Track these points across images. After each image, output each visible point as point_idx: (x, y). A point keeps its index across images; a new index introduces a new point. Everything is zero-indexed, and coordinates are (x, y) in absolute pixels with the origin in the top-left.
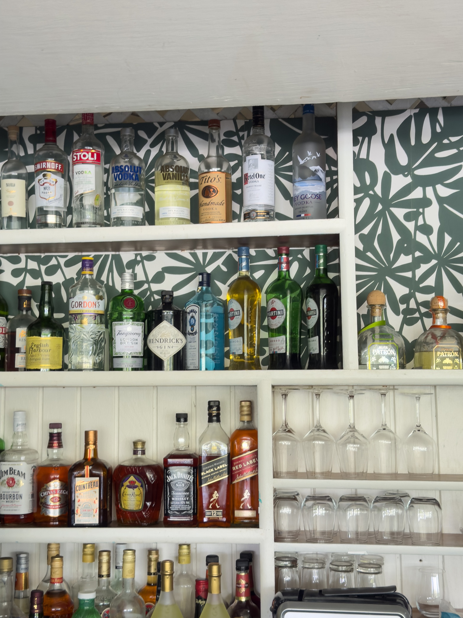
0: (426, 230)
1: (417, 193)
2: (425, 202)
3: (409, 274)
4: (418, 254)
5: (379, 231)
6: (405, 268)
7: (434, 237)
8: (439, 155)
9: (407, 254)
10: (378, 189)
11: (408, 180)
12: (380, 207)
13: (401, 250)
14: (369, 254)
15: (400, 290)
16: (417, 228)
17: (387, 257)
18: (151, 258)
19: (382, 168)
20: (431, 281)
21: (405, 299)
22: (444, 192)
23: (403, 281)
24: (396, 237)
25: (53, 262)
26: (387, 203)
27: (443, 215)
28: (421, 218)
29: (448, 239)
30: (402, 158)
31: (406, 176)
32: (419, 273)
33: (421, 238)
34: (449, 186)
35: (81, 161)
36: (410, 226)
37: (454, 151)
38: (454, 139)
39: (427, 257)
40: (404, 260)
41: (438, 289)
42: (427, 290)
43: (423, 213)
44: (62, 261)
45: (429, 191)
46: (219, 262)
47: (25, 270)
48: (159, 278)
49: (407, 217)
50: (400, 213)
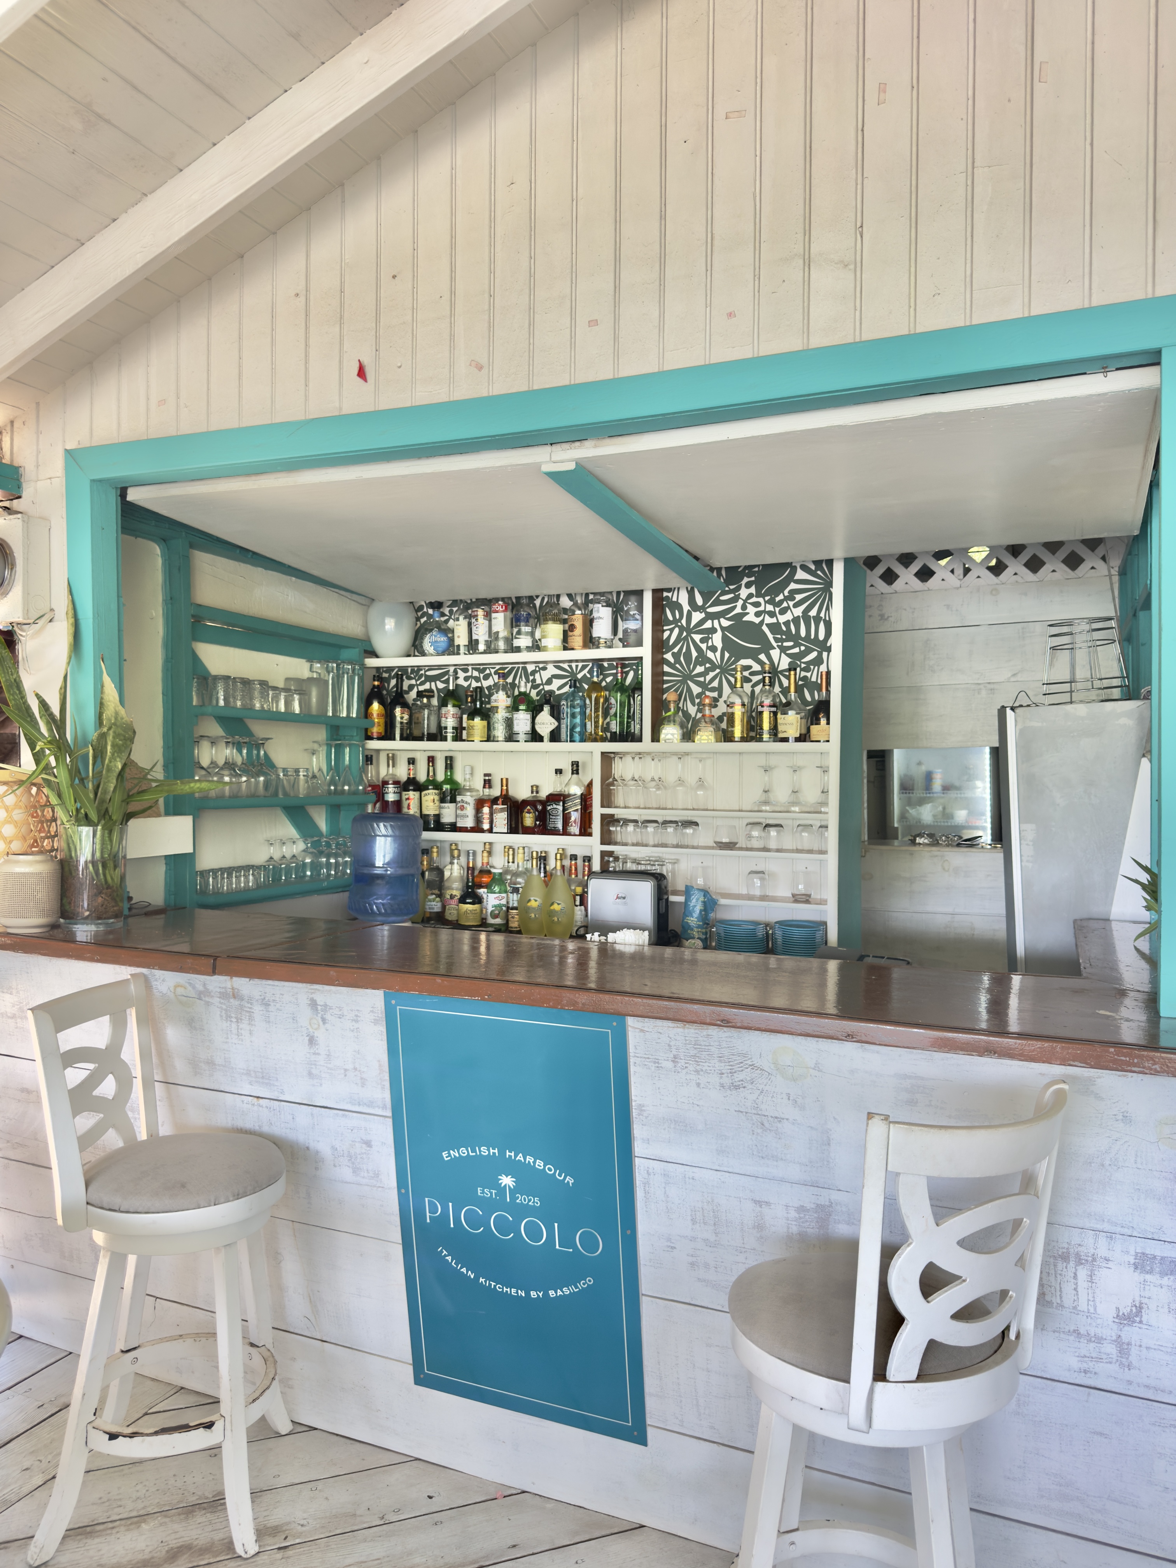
0: (713, 649)
1: (708, 625)
2: (713, 630)
3: (702, 679)
4: (708, 665)
5: (684, 650)
6: (700, 675)
7: (718, 654)
8: (722, 598)
9: (701, 666)
10: (684, 622)
11: (703, 615)
12: (685, 634)
13: (698, 663)
14: (677, 666)
15: (696, 690)
16: (708, 648)
17: (689, 667)
18: (544, 669)
19: (686, 608)
20: (715, 684)
21: (699, 695)
22: (725, 623)
23: (698, 684)
24: (694, 654)
25: (488, 672)
26: (690, 631)
27: (725, 639)
28: (710, 640)
29: (727, 655)
30: (699, 601)
31: (701, 613)
32: (708, 678)
33: (710, 654)
34: (728, 619)
35: (497, 612)
36: (703, 646)
37: (732, 595)
38: (732, 587)
39: (714, 667)
40: (700, 669)
41: (720, 689)
42: (713, 690)
43: (712, 638)
44: (493, 671)
45: (716, 622)
46: (585, 671)
47: (472, 677)
48: (549, 682)
49: (702, 641)
50: (697, 637)
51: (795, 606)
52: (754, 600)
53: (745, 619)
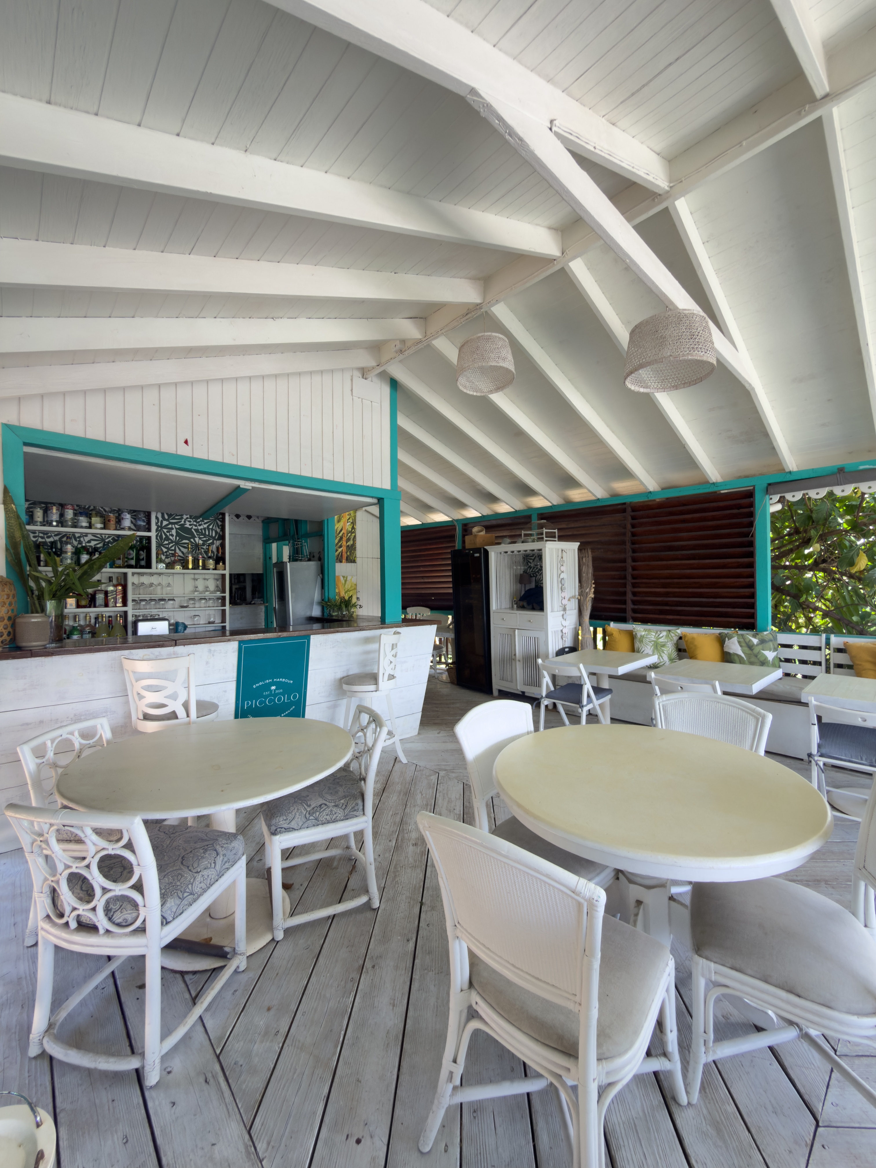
0: (172, 535)
1: (170, 526)
2: (172, 529)
4: (170, 541)
5: (159, 535)
6: (166, 544)
7: (174, 537)
8: (176, 517)
10: (159, 524)
11: (168, 523)
12: (160, 529)
13: (165, 540)
15: (165, 550)
16: (170, 535)
17: (161, 541)
18: (86, 536)
19: (160, 519)
20: (173, 548)
21: (166, 552)
22: (177, 527)
23: (166, 548)
24: (164, 537)
25: (50, 534)
26: (162, 528)
27: (177, 532)
29: (178, 538)
30: (166, 517)
32: (170, 546)
33: (171, 537)
35: (68, 509)
36: (168, 534)
39: (172, 542)
40: (166, 542)
41: (175, 550)
42: (172, 550)
44: (53, 535)
45: (173, 526)
46: (110, 539)
47: (38, 536)
48: (89, 542)
49: (167, 532)
50: (165, 531)
51: (204, 524)
52: (189, 520)
53: (185, 526)
